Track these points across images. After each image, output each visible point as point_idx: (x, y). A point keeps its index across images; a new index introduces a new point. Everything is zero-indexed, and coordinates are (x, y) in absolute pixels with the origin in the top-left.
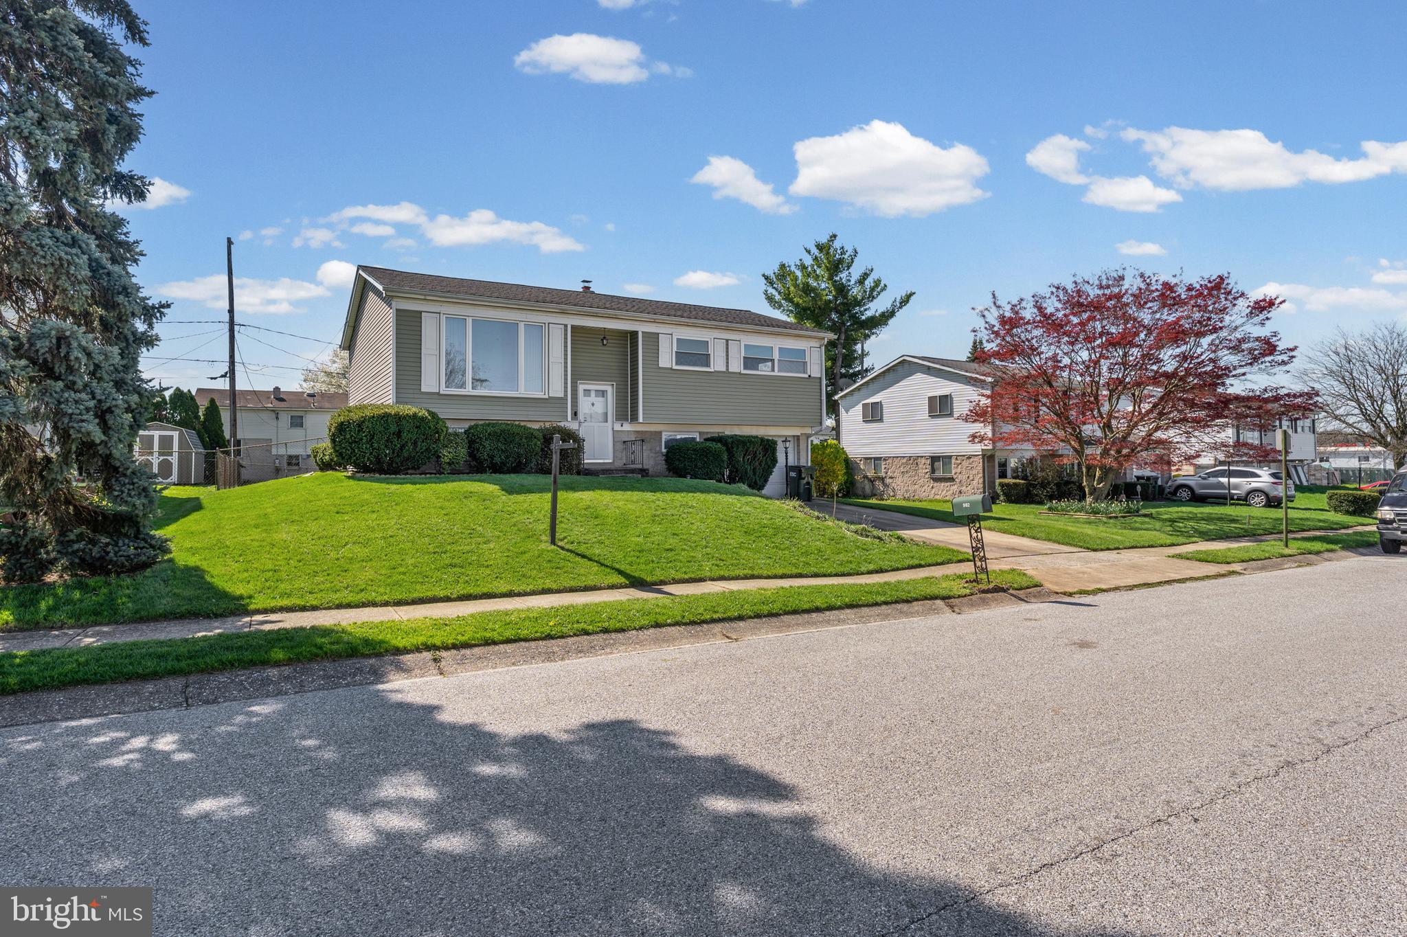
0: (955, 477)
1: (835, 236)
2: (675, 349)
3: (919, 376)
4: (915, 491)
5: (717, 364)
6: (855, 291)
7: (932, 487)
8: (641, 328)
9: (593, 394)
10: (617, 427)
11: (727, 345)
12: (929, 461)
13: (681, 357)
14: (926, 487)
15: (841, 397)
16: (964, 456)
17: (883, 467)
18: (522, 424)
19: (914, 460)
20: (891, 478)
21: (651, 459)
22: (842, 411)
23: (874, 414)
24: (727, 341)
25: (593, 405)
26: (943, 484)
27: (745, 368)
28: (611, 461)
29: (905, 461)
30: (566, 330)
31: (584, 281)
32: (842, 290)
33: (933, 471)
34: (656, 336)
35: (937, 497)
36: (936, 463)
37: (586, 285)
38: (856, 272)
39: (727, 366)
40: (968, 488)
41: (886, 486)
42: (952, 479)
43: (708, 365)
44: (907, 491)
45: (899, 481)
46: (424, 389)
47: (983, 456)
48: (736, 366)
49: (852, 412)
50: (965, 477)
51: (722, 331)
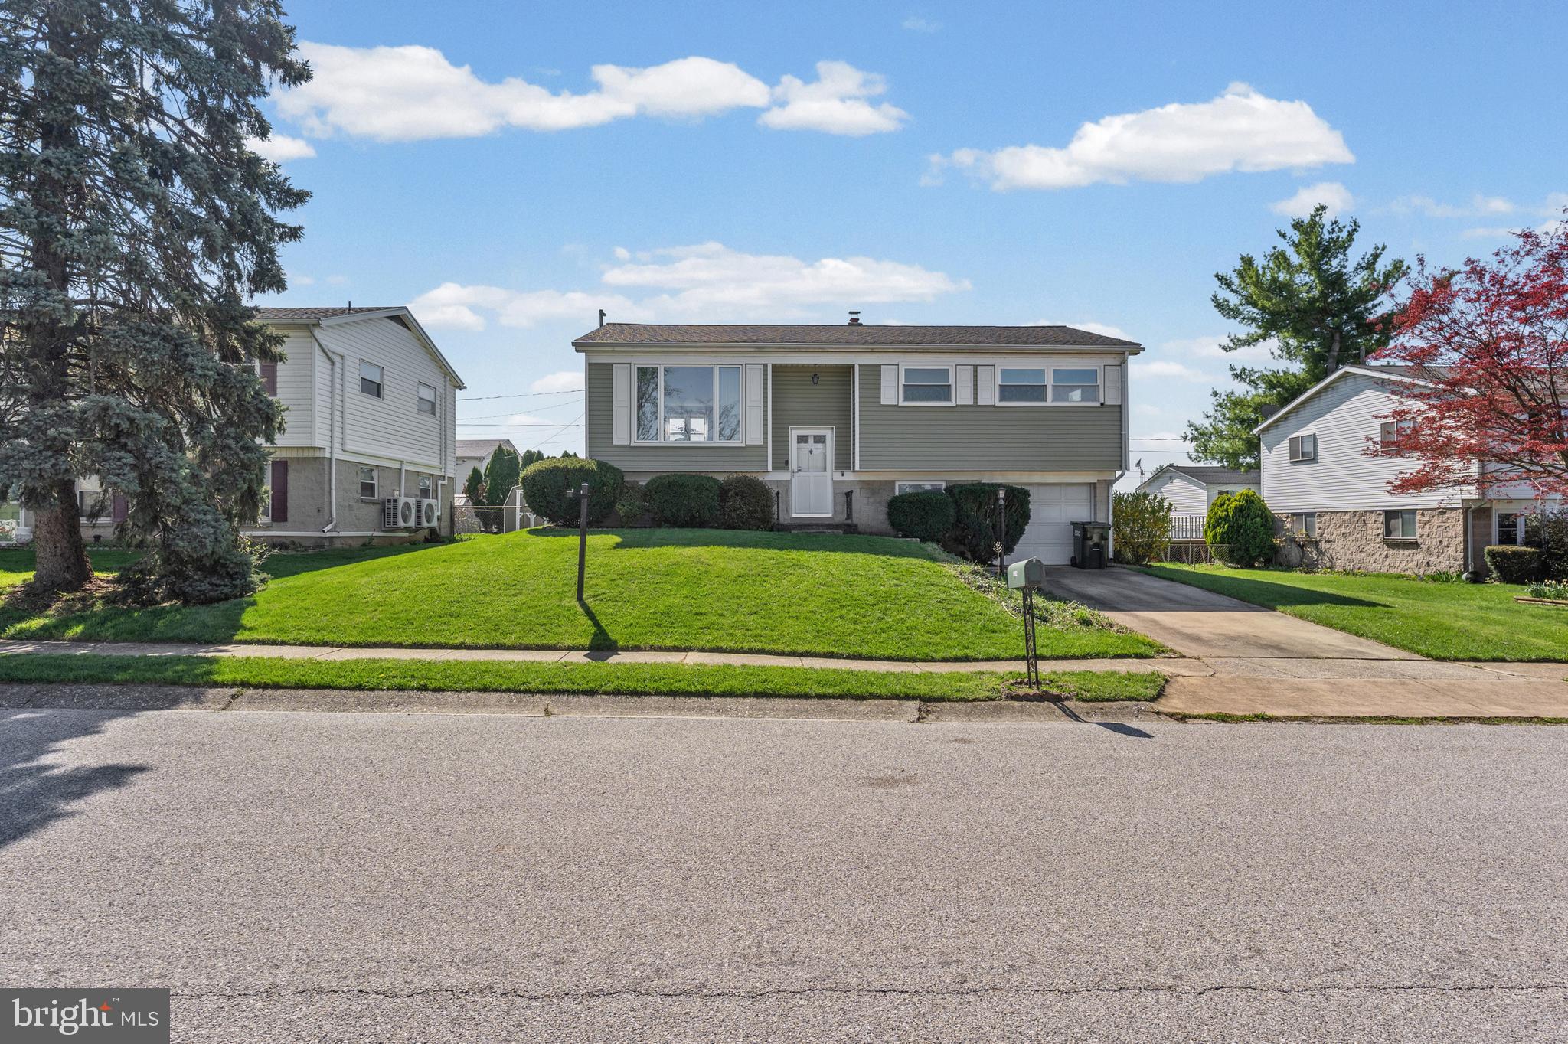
0: (1420, 541)
1: (1323, 208)
2: (902, 381)
3: (1368, 394)
4: (1361, 561)
5: (961, 396)
6: (1356, 282)
7: (1387, 556)
8: (857, 360)
9: (811, 440)
10: (838, 476)
11: (975, 372)
12: (1381, 519)
13: (910, 391)
14: (1376, 556)
15: (1263, 430)
16: (1434, 509)
17: (1317, 526)
18: (710, 475)
19: (1360, 516)
20: (1328, 541)
21: (869, 513)
22: (1264, 449)
23: (1304, 455)
24: (975, 367)
25: (811, 452)
26: (1402, 552)
27: (1002, 399)
28: (830, 515)
29: (1347, 517)
30: (765, 371)
31: (851, 313)
32: (1335, 282)
33: (1388, 532)
34: (877, 368)
35: (1393, 571)
36: (1393, 521)
37: (855, 316)
38: (1355, 255)
39: (975, 398)
40: (1441, 559)
41: (1321, 553)
42: (1415, 545)
43: (949, 399)
44: (1350, 561)
45: (1338, 546)
46: (615, 442)
47: (1466, 511)
48: (989, 397)
49: (1276, 450)
50: (1434, 543)
51: (967, 355)
